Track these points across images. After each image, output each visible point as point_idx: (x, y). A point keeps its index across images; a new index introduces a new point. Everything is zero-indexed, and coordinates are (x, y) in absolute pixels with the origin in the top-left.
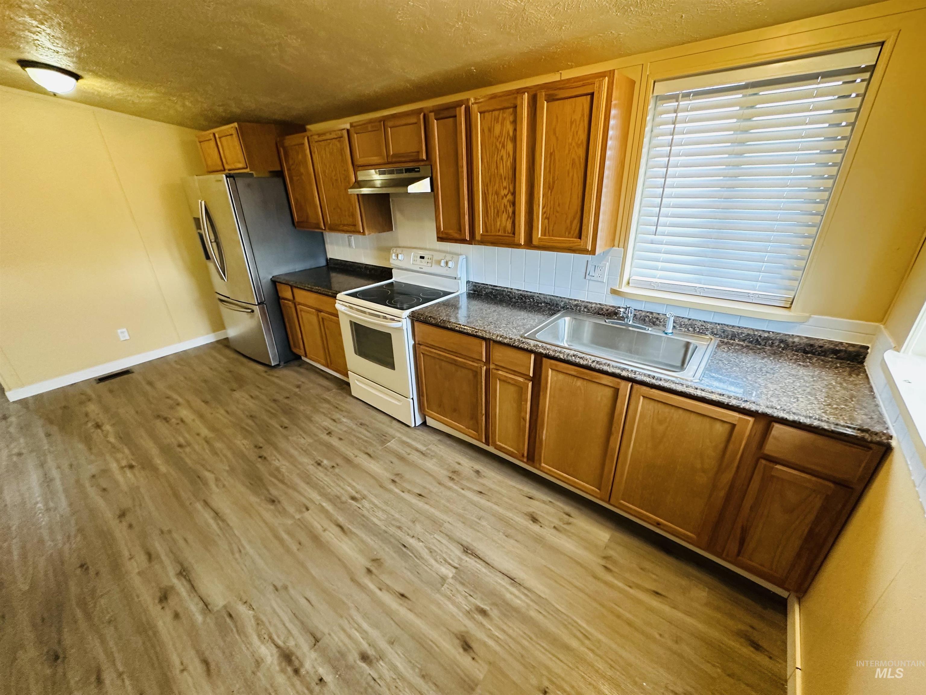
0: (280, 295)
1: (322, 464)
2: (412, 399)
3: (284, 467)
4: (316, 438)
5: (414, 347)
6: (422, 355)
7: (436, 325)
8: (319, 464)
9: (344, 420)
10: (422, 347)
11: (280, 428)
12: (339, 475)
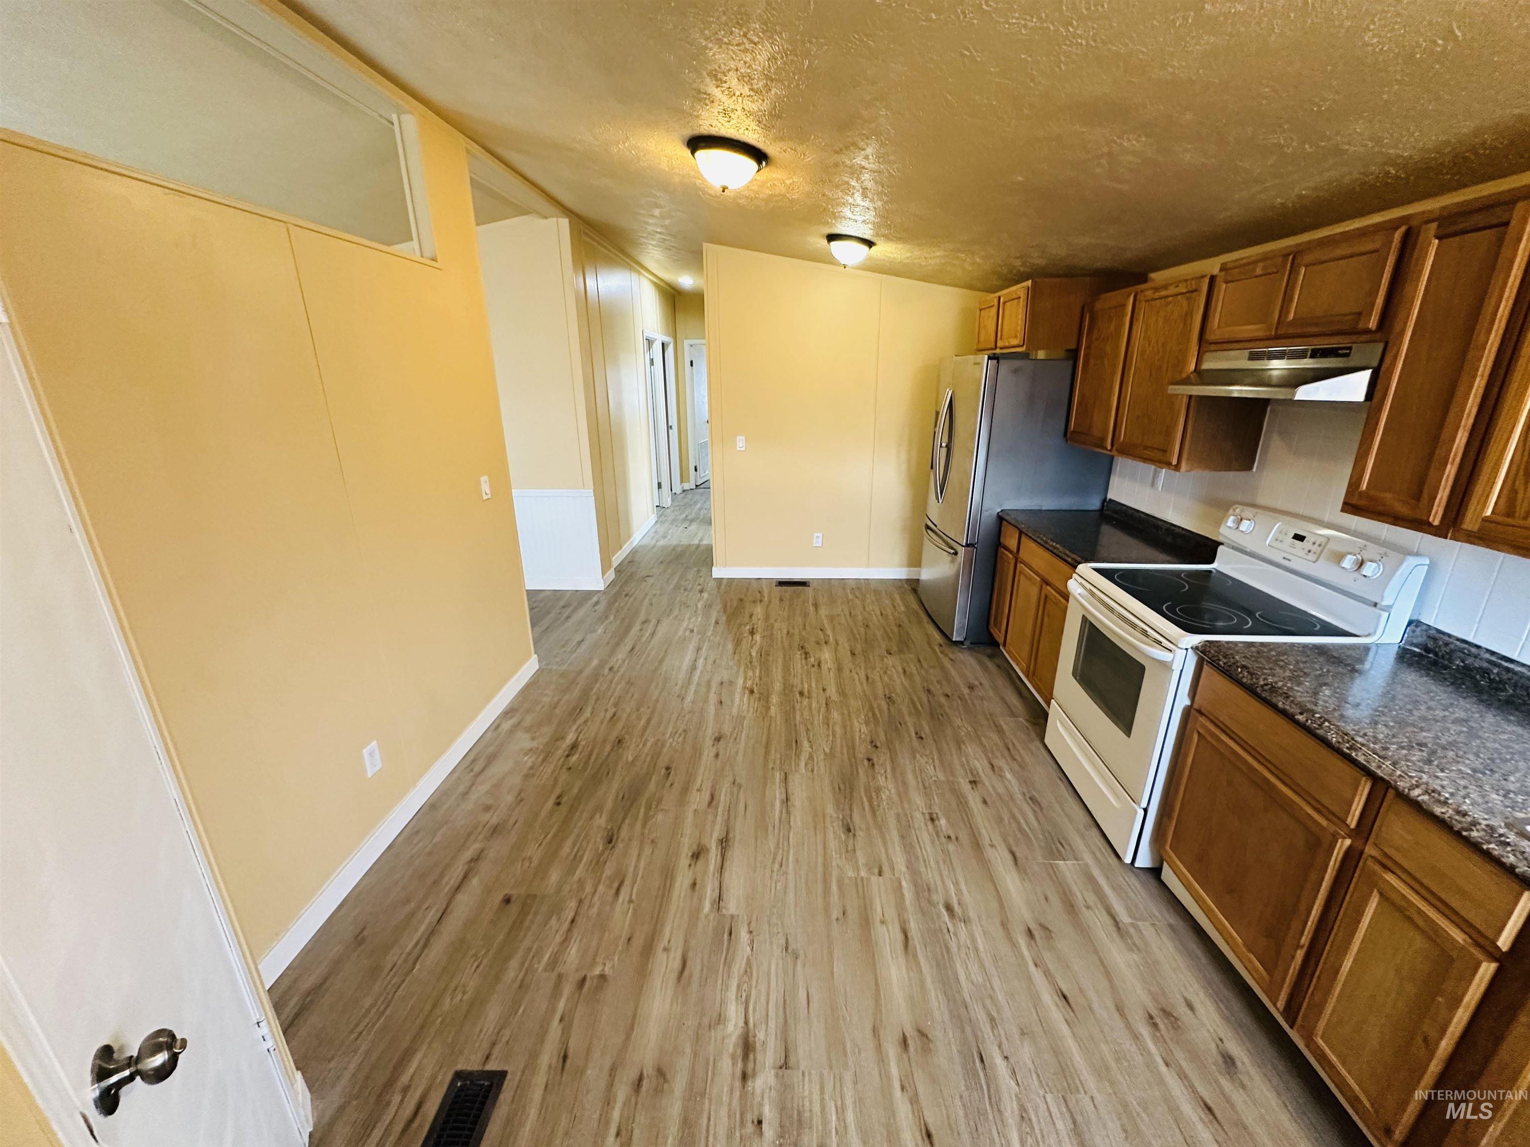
0: (1002, 540)
1: (937, 822)
2: (1146, 810)
3: (887, 792)
4: (951, 778)
5: (1187, 713)
6: (1196, 737)
7: (1251, 690)
8: (932, 820)
9: (1008, 775)
10: (1202, 719)
11: (914, 734)
12: (949, 856)
